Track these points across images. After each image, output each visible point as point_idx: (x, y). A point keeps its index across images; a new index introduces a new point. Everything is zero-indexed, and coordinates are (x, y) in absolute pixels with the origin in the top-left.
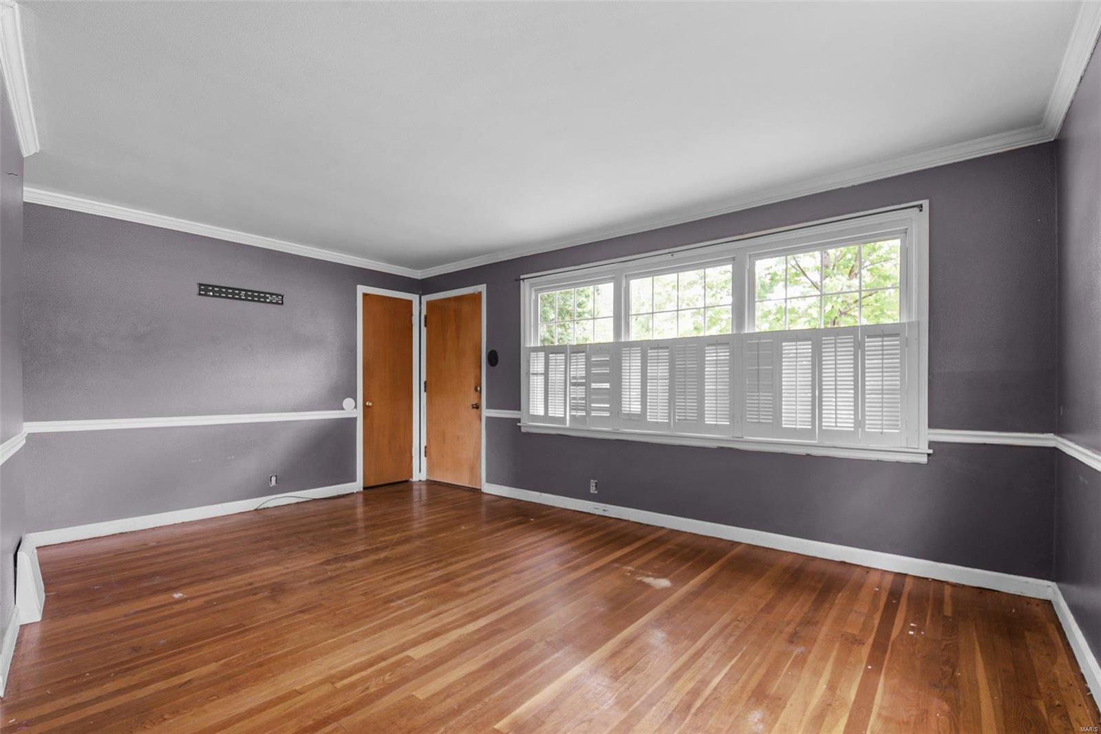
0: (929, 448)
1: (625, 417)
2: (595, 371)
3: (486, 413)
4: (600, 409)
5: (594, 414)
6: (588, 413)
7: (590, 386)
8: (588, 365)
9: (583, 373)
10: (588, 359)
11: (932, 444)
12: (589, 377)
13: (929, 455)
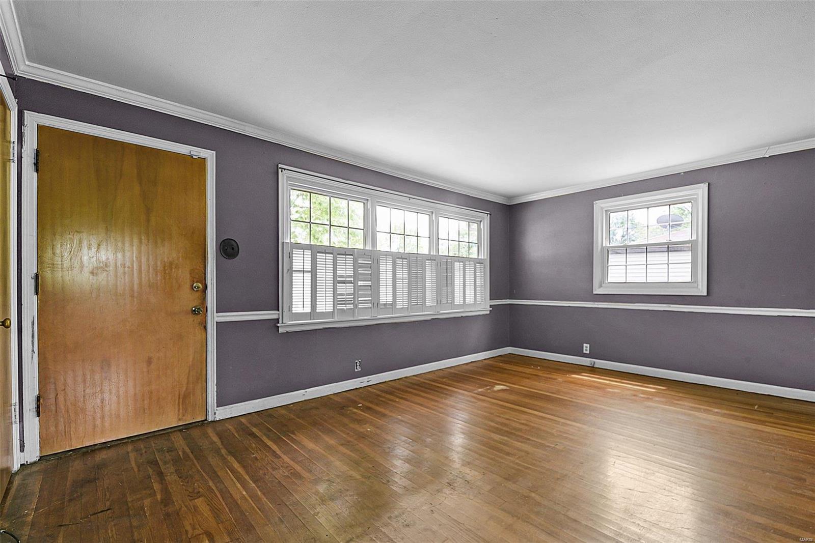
0: (490, 307)
1: (383, 307)
2: (361, 271)
3: (214, 317)
4: (364, 301)
5: (360, 306)
6: (356, 306)
7: (358, 283)
8: (356, 266)
9: (351, 273)
10: (355, 261)
11: (491, 306)
12: (356, 276)
13: (490, 310)
